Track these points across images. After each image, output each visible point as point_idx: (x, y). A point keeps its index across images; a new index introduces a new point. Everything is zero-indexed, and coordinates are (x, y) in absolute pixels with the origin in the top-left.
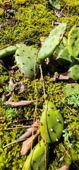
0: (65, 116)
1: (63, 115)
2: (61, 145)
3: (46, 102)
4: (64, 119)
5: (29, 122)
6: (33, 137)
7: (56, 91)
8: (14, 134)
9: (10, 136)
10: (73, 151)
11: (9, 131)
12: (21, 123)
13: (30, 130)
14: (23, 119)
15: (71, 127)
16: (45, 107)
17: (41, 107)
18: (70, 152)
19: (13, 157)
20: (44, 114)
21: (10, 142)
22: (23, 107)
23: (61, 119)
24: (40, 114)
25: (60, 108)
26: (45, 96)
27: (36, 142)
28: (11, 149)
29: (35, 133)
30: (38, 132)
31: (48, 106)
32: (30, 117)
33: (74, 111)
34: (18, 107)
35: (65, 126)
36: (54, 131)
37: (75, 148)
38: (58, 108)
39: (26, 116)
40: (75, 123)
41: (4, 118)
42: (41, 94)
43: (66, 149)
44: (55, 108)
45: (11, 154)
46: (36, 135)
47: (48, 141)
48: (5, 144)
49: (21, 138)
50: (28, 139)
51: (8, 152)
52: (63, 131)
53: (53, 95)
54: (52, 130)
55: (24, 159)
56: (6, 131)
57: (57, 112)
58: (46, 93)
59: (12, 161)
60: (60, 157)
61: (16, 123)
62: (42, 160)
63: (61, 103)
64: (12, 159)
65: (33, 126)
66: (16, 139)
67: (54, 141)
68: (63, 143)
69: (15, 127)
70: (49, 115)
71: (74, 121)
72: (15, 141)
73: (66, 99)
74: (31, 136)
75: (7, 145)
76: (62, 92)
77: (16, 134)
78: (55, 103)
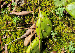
1: (52, 21)
2: (50, 40)
3: (40, 12)
4: (53, 23)
5: (29, 26)
6: (32, 35)
7: (48, 5)
8: (18, 33)
9: (16, 34)
10: (58, 43)
11: (15, 31)
12: (23, 26)
13: (29, 31)
14: (24, 23)
15: (57, 28)
17: (36, 15)
18: (56, 44)
20: (39, 21)
21: (16, 38)
22: (24, 16)
23: (50, 24)
24: (36, 20)
25: (50, 16)
26: (39, 8)
27: (33, 38)
28: (17, 42)
29: (33, 32)
30: (35, 32)
31: (42, 15)
32: (29, 22)
33: (59, 18)
34: (20, 16)
35: (53, 28)
36: (45, 31)
37: (60, 41)
38: (48, 16)
39: (26, 21)
40: (60, 26)
41: (11, 23)
42: (36, 6)
43: (54, 42)
44: (46, 16)
45: (18, 45)
46: (33, 34)
47: (42, 38)
48: (13, 40)
49: (23, 36)
50: (28, 36)
51: (15, 44)
52: (52, 31)
53: (45, 7)
54: (44, 31)
55: (26, 48)
56: (13, 31)
57: (48, 19)
58: (40, 6)
59: (18, 49)
60: (50, 47)
61: (19, 26)
62: (38, 48)
63: (51, 13)
64: (19, 48)
65: (31, 28)
66: (20, 36)
67: (45, 37)
68: (52, 38)
69: (18, 29)
70: (42, 22)
71: (60, 24)
72: (20, 38)
73: (55, 10)
74: (30, 34)
75: (15, 40)
76: (52, 5)
77: (20, 33)
78: (47, 13)
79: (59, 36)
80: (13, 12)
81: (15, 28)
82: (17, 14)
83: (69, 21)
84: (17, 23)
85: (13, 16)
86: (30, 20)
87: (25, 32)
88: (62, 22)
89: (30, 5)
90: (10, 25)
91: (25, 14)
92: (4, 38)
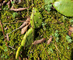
0: (44, 15)
1: (42, 15)
2: (41, 30)
3: (33, 8)
4: (43, 17)
5: (25, 19)
6: (27, 26)
7: (39, 2)
8: (17, 25)
9: (14, 26)
11: (14, 24)
12: (20, 19)
13: (25, 23)
14: (21, 17)
15: (47, 20)
16: (33, 11)
17: (30, 11)
18: (46, 33)
19: (17, 35)
20: (32, 15)
22: (21, 11)
23: (41, 17)
24: (30, 15)
25: (41, 11)
26: (33, 5)
27: (28, 28)
30: (29, 24)
31: (34, 10)
32: (25, 16)
33: (48, 13)
34: (18, 12)
35: (44, 20)
36: (37, 23)
37: (48, 31)
38: (40, 11)
39: (23, 16)
40: (49, 19)
41: (10, 17)
42: (30, 4)
43: (44, 31)
44: (38, 11)
45: (16, 34)
47: (34, 28)
49: (20, 27)
50: (24, 27)
52: (42, 23)
53: (37, 4)
54: (36, 22)
55: (23, 36)
56: (12, 24)
57: (39, 13)
58: (34, 3)
59: (17, 37)
60: (41, 35)
61: (17, 20)
62: (32, 36)
63: (42, 9)
64: (17, 36)
65: (26, 21)
66: (18, 27)
67: (37, 27)
68: (43, 28)
69: (16, 22)
70: (35, 15)
71: (48, 17)
72: (18, 28)
73: (45, 6)
74: (26, 25)
75: (14, 30)
76: (42, 2)
77: (18, 25)
78: (38, 9)
79: (48, 26)
80: (12, 9)
81: (14, 21)
82: (15, 10)
83: (55, 15)
84: (15, 17)
85: (12, 12)
86: (26, 14)
87: (22, 24)
88: (50, 16)
89: (25, 3)
90: (10, 19)
91: (22, 10)
92: (5, 29)
